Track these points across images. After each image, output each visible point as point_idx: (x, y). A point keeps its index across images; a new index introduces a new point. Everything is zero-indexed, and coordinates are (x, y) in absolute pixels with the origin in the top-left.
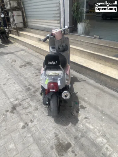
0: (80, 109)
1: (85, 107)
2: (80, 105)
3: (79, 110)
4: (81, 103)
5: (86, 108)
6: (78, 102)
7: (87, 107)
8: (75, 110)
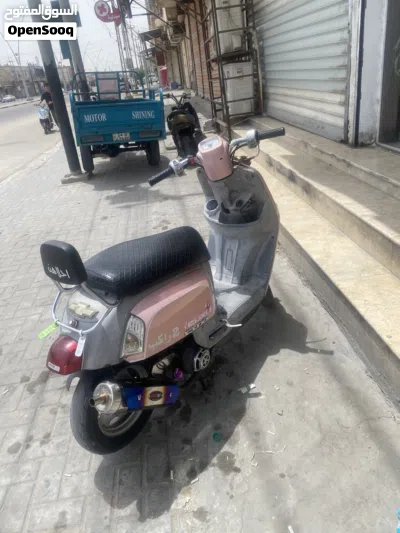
0: (213, 465)
1: (237, 465)
2: (226, 448)
3: (203, 466)
4: (236, 442)
5: (237, 470)
6: (231, 433)
7: (242, 468)
8: (194, 461)
